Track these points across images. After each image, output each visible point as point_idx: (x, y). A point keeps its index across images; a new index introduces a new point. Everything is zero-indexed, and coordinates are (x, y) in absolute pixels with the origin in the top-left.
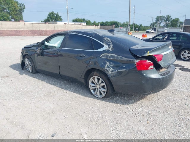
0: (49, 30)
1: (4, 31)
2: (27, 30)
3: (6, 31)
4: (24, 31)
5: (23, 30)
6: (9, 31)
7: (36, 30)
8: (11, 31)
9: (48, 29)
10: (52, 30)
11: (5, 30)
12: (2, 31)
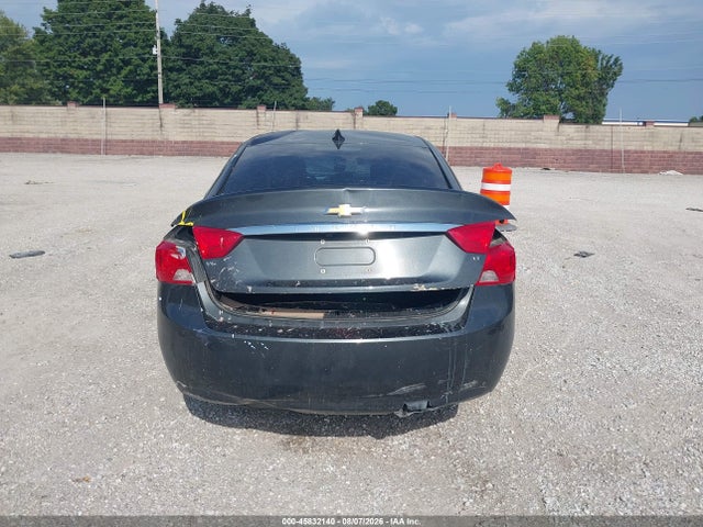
0: (652, 152)
1: (487, 149)
2: (565, 147)
3: (494, 149)
4: (551, 150)
5: (547, 147)
6: (502, 149)
7: (594, 151)
8: (510, 149)
9: (648, 148)
10: (665, 152)
11: (492, 145)
12: (482, 148)
